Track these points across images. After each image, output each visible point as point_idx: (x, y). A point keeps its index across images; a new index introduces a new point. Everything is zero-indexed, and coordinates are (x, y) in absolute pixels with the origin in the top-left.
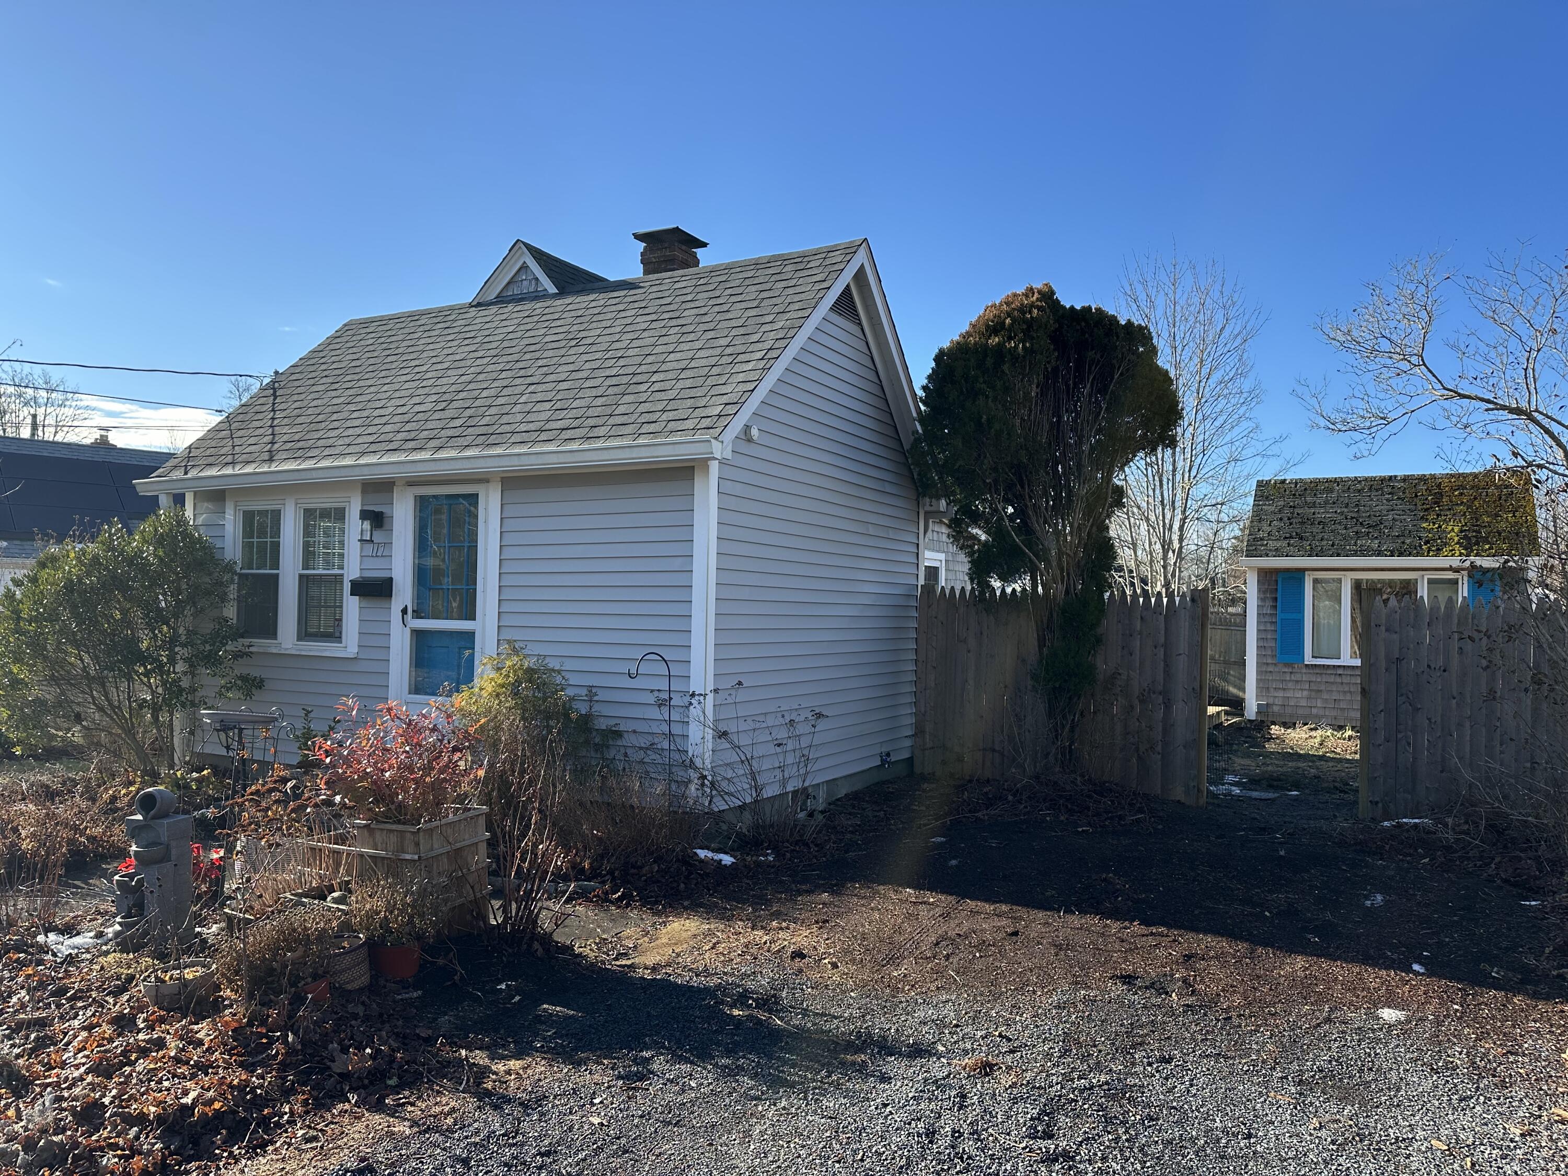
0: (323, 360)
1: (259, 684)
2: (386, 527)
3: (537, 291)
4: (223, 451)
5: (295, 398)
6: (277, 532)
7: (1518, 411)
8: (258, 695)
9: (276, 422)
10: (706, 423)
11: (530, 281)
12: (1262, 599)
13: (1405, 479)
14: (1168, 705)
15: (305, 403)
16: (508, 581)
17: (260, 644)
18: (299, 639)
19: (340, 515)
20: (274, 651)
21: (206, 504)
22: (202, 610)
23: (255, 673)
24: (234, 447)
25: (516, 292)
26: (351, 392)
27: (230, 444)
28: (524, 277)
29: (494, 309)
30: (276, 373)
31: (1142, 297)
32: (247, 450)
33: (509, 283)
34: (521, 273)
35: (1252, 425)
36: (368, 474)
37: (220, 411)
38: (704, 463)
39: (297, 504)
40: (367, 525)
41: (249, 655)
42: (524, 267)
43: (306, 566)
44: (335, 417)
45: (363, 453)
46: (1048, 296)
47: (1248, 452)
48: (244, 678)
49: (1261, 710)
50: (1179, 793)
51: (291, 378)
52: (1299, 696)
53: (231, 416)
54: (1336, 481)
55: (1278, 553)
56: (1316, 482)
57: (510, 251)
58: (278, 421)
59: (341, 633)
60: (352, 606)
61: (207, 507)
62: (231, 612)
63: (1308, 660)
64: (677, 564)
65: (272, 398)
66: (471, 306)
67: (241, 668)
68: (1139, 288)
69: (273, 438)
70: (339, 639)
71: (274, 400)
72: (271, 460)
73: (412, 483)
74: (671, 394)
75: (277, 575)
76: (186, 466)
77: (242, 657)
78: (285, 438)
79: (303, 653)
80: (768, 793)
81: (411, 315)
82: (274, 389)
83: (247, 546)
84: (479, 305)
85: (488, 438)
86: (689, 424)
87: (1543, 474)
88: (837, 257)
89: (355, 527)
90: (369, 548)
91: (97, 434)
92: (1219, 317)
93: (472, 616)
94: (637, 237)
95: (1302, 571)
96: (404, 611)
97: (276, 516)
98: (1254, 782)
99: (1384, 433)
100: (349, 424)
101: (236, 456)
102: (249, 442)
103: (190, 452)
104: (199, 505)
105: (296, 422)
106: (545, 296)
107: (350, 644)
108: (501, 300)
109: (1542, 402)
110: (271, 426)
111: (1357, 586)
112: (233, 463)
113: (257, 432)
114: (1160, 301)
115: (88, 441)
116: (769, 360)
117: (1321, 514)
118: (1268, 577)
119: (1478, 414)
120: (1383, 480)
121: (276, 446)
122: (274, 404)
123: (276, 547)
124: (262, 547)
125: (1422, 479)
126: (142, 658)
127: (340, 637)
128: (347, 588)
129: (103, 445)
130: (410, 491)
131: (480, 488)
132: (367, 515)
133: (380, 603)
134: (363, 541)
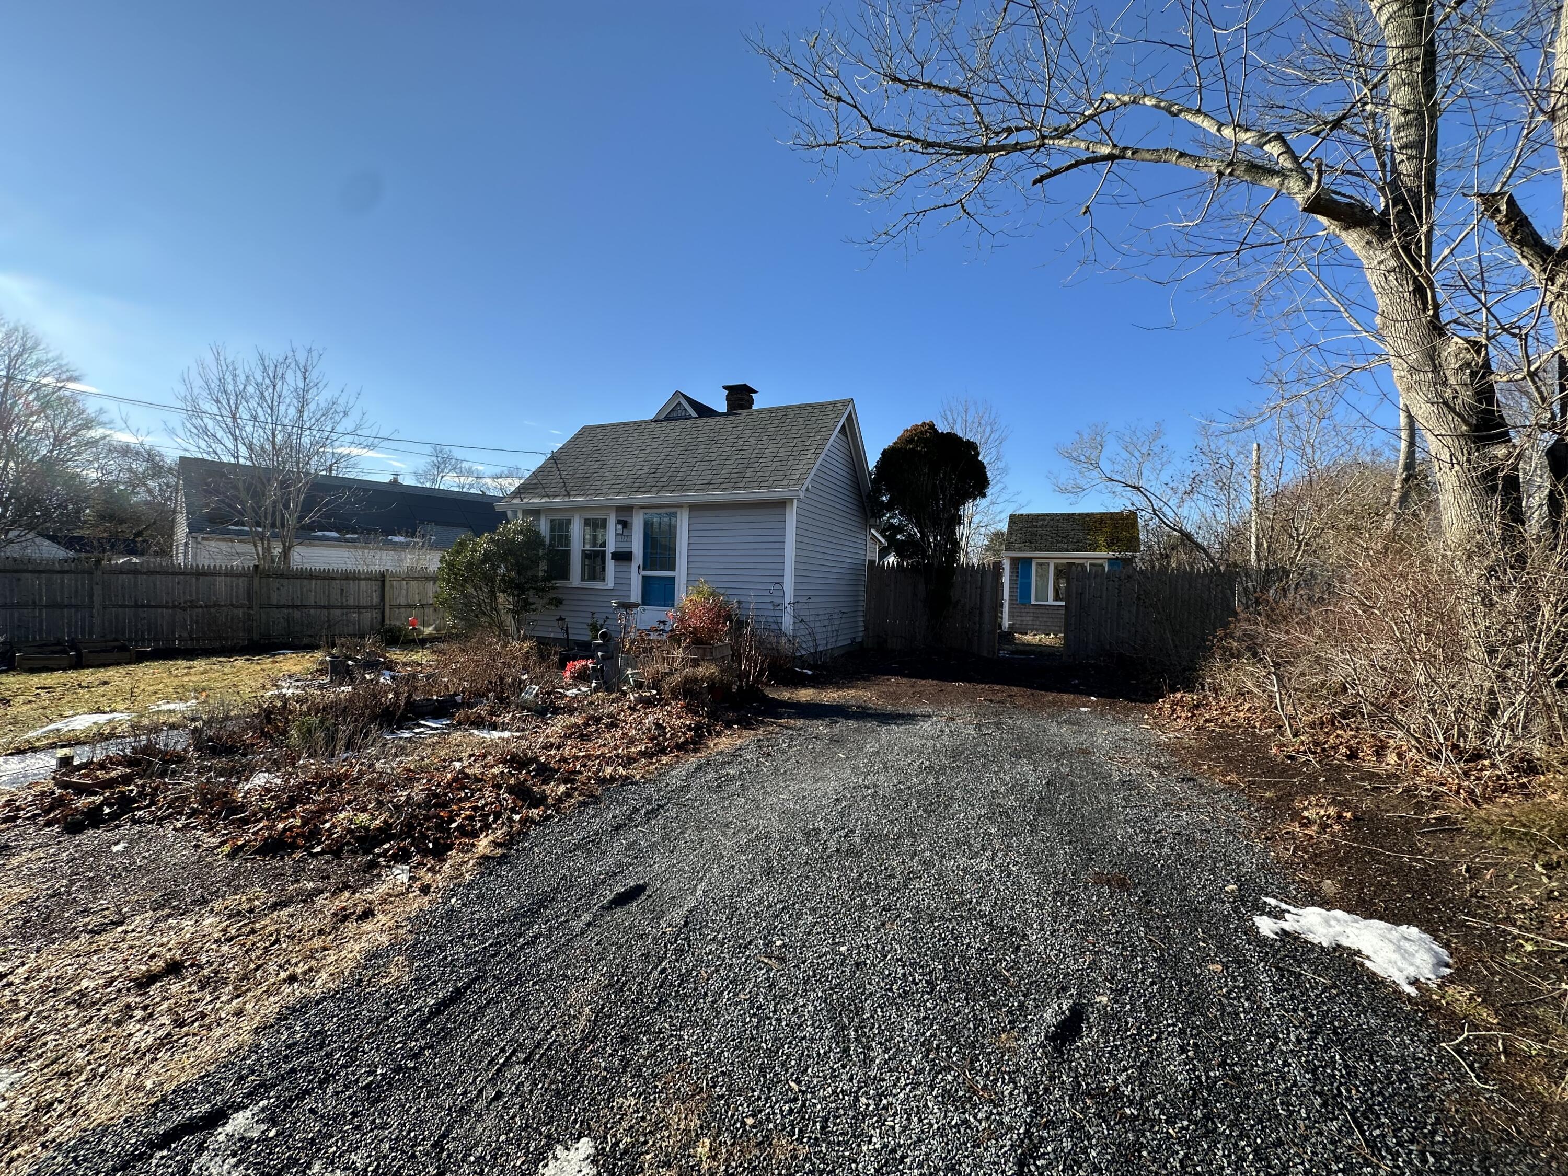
0: (576, 446)
1: (562, 601)
2: (629, 528)
3: (687, 415)
4: (538, 490)
5: (568, 465)
6: (569, 529)
7: (1134, 487)
8: (562, 607)
10: (793, 482)
11: (683, 410)
12: (1011, 572)
13: (1080, 515)
14: (981, 614)
15: (575, 468)
16: (691, 553)
17: (559, 583)
18: (582, 580)
19: (604, 522)
20: (569, 586)
21: (529, 516)
23: (560, 596)
24: (543, 488)
25: (675, 416)
26: (600, 463)
27: (541, 486)
28: (680, 409)
29: (665, 423)
30: (552, 452)
31: (950, 418)
32: (552, 490)
33: (672, 411)
34: (678, 407)
35: (1002, 485)
36: (619, 503)
38: (791, 500)
39: (580, 516)
40: (620, 527)
41: (556, 588)
42: (679, 403)
43: (585, 546)
45: (619, 493)
46: (932, 426)
47: (999, 500)
48: (556, 599)
49: (1011, 626)
50: (985, 654)
52: (1028, 619)
54: (1048, 515)
55: (1020, 550)
56: (1038, 515)
57: (672, 395)
58: (564, 476)
59: (605, 577)
60: (610, 565)
62: (543, 568)
63: (1033, 602)
64: (777, 546)
65: (555, 465)
66: (656, 421)
67: (552, 595)
68: (948, 413)
69: (566, 485)
70: (604, 580)
71: (557, 465)
72: (568, 495)
73: (642, 507)
74: (772, 468)
75: (569, 550)
76: (520, 497)
77: (552, 589)
78: (572, 484)
79: (585, 587)
80: (820, 649)
81: (618, 424)
82: (554, 460)
83: (553, 537)
85: (683, 488)
86: (785, 482)
87: (1143, 513)
88: (840, 406)
89: (612, 527)
90: (620, 538)
91: (392, 477)
92: (988, 429)
93: (673, 570)
94: (725, 388)
95: (1031, 559)
96: (639, 567)
97: (568, 522)
98: (1012, 653)
99: (1082, 494)
100: (605, 479)
101: (547, 493)
103: (520, 490)
104: (525, 516)
105: (574, 477)
106: (690, 417)
107: (610, 582)
108: (668, 419)
109: (1142, 483)
110: (561, 478)
111: (1056, 567)
112: (547, 496)
113: (554, 481)
114: (959, 421)
115: (387, 481)
116: (816, 454)
117: (1040, 531)
118: (1014, 561)
119: (1119, 488)
120: (1069, 515)
121: (568, 488)
122: (558, 467)
123: (568, 537)
124: (561, 536)
125: (1087, 515)
128: (608, 556)
129: (395, 482)
130: (642, 512)
131: (678, 510)
132: (619, 522)
133: (626, 563)
134: (617, 534)
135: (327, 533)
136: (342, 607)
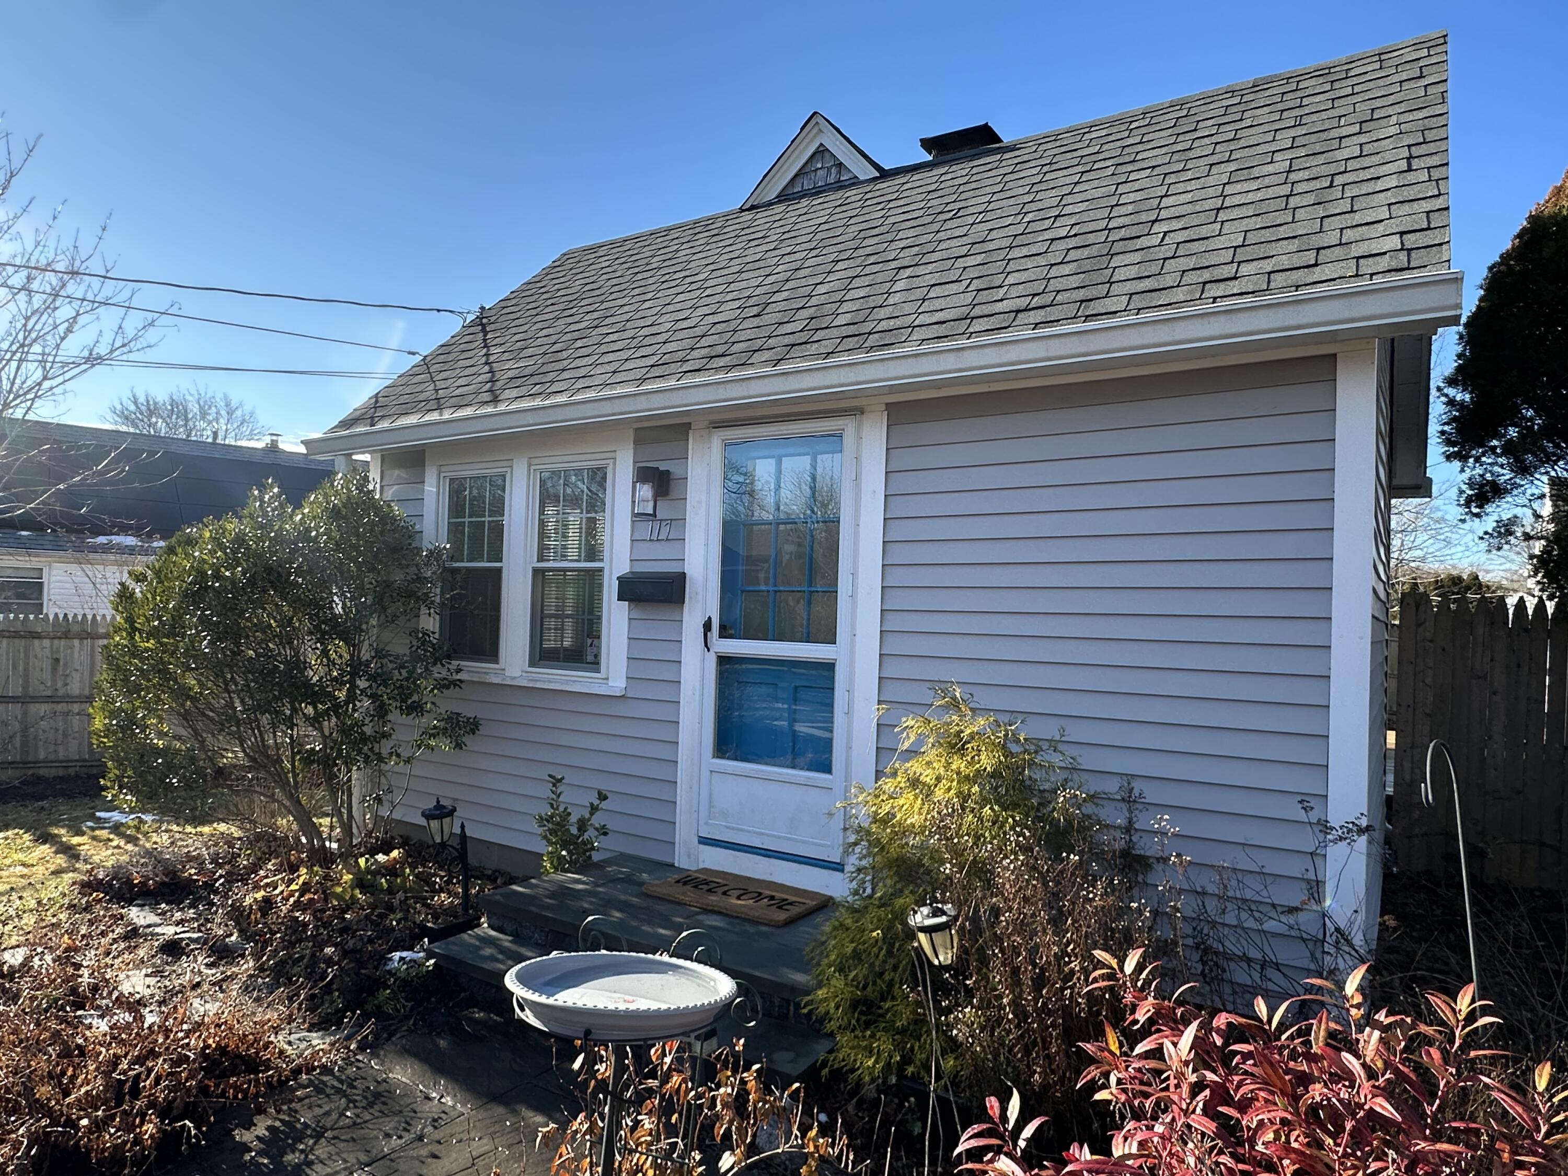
0: (543, 290)
1: (473, 726)
2: (674, 494)
3: (839, 181)
4: (422, 397)
5: (514, 330)
6: (498, 507)
9: (492, 359)
11: (829, 169)
15: (529, 335)
16: (897, 578)
17: (471, 670)
18: (532, 664)
19: (599, 476)
20: (495, 680)
21: (397, 472)
22: (395, 617)
23: (468, 711)
24: (437, 391)
25: (806, 187)
26: (596, 315)
27: (432, 387)
28: (819, 166)
29: (780, 208)
30: (483, 308)
32: (457, 392)
33: (796, 176)
34: (814, 161)
36: (644, 411)
37: (414, 354)
39: (529, 466)
40: (646, 491)
41: (458, 684)
42: (821, 151)
43: (541, 558)
44: (579, 343)
45: (643, 380)
51: (503, 312)
53: (429, 359)
57: (802, 129)
58: (495, 356)
59: (596, 656)
60: (616, 616)
61: (398, 476)
62: (430, 623)
65: (481, 335)
66: (742, 210)
67: (448, 703)
69: (493, 376)
70: (595, 665)
71: (485, 335)
72: (495, 400)
73: (721, 420)
75: (499, 571)
76: (372, 418)
77: (448, 687)
78: (511, 374)
79: (538, 685)
82: (482, 324)
83: (455, 530)
84: (753, 207)
89: (622, 494)
90: (646, 529)
93: (830, 638)
96: (707, 626)
97: (499, 484)
100: (604, 348)
101: (442, 401)
102: (457, 384)
103: (377, 402)
104: (387, 473)
105: (521, 355)
106: (855, 182)
107: (614, 675)
108: (784, 197)
110: (486, 363)
112: (440, 408)
113: (467, 372)
121: (499, 384)
122: (485, 340)
123: (498, 531)
124: (477, 530)
126: (313, 694)
127: (598, 663)
128: (610, 588)
129: (273, 448)
130: (717, 441)
131: (848, 426)
132: (644, 475)
133: (666, 612)
134: (638, 517)
135: (116, 539)
136: (50, 699)
